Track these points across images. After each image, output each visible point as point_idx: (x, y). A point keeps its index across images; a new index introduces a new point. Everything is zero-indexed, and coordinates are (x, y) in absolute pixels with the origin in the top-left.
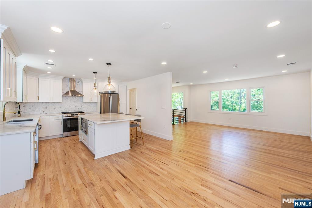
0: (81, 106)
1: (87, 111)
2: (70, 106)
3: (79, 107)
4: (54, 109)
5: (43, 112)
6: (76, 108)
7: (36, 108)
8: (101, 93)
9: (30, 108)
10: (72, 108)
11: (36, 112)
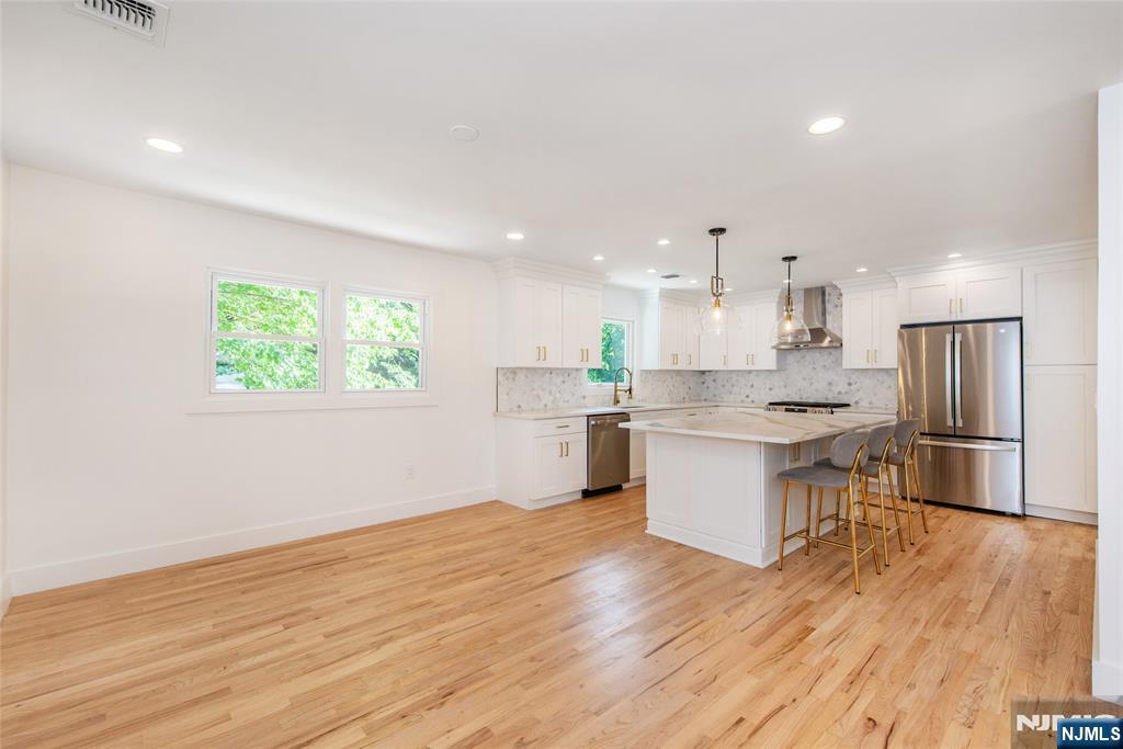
0: (850, 384)
1: (870, 403)
2: (811, 384)
3: (843, 387)
4: (771, 389)
5: (747, 396)
6: (830, 390)
7: (733, 386)
8: (903, 326)
9: (723, 386)
10: (817, 390)
11: (733, 395)
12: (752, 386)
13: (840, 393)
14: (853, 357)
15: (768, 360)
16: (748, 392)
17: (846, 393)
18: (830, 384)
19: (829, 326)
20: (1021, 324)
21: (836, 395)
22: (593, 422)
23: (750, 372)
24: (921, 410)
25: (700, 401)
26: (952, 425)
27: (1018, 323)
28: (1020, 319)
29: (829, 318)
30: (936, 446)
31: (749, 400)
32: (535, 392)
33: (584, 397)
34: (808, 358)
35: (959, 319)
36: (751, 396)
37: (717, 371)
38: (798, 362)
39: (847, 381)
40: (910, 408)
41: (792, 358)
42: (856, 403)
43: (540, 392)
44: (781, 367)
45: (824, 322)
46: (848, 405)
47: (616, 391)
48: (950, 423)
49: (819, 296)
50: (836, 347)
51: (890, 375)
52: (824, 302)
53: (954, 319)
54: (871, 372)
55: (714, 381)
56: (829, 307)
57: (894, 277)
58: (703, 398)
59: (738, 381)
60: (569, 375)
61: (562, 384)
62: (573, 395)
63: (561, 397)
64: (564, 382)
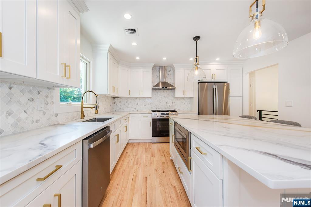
0: (173, 103)
1: (179, 109)
2: (160, 103)
4: (145, 105)
5: (135, 109)
6: (167, 105)
7: (129, 104)
8: (200, 82)
9: (124, 104)
11: (129, 108)
12: (137, 104)
13: (170, 106)
14: (178, 93)
16: (135, 107)
17: (172, 106)
18: (167, 103)
21: (168, 107)
31: (136, 110)
34: (159, 93)
38: (155, 94)
39: (172, 102)
47: (83, 108)
55: (120, 102)
58: (114, 110)
59: (131, 102)
60: (39, 93)
61: (29, 102)
62: (44, 113)
63: (27, 118)
64: (33, 100)
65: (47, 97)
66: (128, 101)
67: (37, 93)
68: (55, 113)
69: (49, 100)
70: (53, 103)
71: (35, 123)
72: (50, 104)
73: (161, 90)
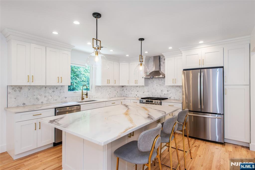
0: (168, 91)
2: (156, 91)
3: (165, 92)
4: (144, 92)
5: (136, 95)
6: (162, 93)
7: (132, 91)
8: (184, 70)
9: (129, 91)
10: (158, 93)
11: (132, 95)
12: (138, 91)
13: (165, 94)
14: (168, 81)
15: (142, 82)
16: (136, 93)
17: (167, 94)
18: (162, 91)
19: (162, 70)
20: (223, 69)
21: (164, 95)
22: (57, 111)
23: (137, 86)
24: (190, 102)
25: (122, 96)
26: (200, 108)
27: (222, 68)
28: (223, 67)
29: (161, 67)
30: (195, 116)
31: (137, 96)
32: (35, 97)
33: (66, 98)
34: (155, 82)
35: (202, 67)
36: (138, 95)
37: (127, 86)
40: (187, 101)
41: (150, 81)
42: (170, 98)
43: (39, 97)
44: (146, 84)
45: (160, 69)
46: (167, 99)
47: (82, 94)
48: (199, 107)
49: (158, 59)
50: (163, 78)
51: (181, 88)
52: (160, 61)
53: (201, 67)
54: (174, 86)
55: (126, 89)
56: (162, 63)
57: (181, 52)
59: (133, 89)
60: (57, 88)
61: (53, 92)
62: (59, 97)
63: (52, 98)
64: (54, 91)
65: (61, 90)
66: (131, 88)
67: (56, 88)
68: (65, 97)
69: (62, 91)
70: (64, 92)
71: (55, 101)
72: (62, 92)
73: (157, 79)
